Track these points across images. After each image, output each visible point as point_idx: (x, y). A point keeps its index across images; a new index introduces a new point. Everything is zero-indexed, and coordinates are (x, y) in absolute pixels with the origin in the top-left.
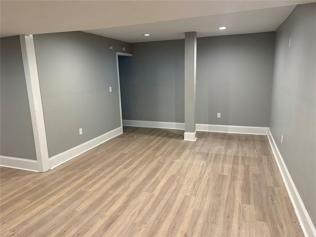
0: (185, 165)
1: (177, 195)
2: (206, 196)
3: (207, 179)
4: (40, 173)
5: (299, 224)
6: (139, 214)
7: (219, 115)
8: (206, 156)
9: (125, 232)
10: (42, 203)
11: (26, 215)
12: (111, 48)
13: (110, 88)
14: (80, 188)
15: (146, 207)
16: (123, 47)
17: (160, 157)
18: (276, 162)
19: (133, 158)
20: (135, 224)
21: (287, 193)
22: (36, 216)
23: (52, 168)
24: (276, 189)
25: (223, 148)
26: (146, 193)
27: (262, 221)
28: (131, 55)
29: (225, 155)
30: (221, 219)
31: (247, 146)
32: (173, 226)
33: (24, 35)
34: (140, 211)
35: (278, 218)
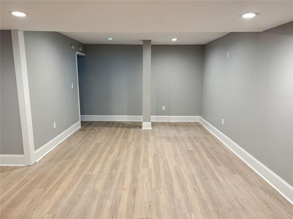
0: (158, 146)
1: (168, 166)
2: (189, 165)
3: (181, 154)
4: (28, 167)
5: (255, 172)
6: (151, 183)
7: (164, 108)
8: (168, 139)
9: (151, 196)
10: (57, 189)
11: (51, 200)
12: (73, 47)
13: (72, 84)
14: (83, 173)
15: (152, 178)
16: (80, 47)
17: (133, 143)
18: (218, 139)
19: (111, 146)
20: (154, 190)
21: (237, 156)
22: (62, 199)
23: (37, 161)
24: (229, 154)
25: (175, 132)
26: (144, 168)
27: (233, 174)
28: (84, 55)
29: (182, 137)
30: (209, 176)
31: (191, 129)
32: (182, 186)
33: (17, 30)
34: (150, 180)
35: (241, 171)
